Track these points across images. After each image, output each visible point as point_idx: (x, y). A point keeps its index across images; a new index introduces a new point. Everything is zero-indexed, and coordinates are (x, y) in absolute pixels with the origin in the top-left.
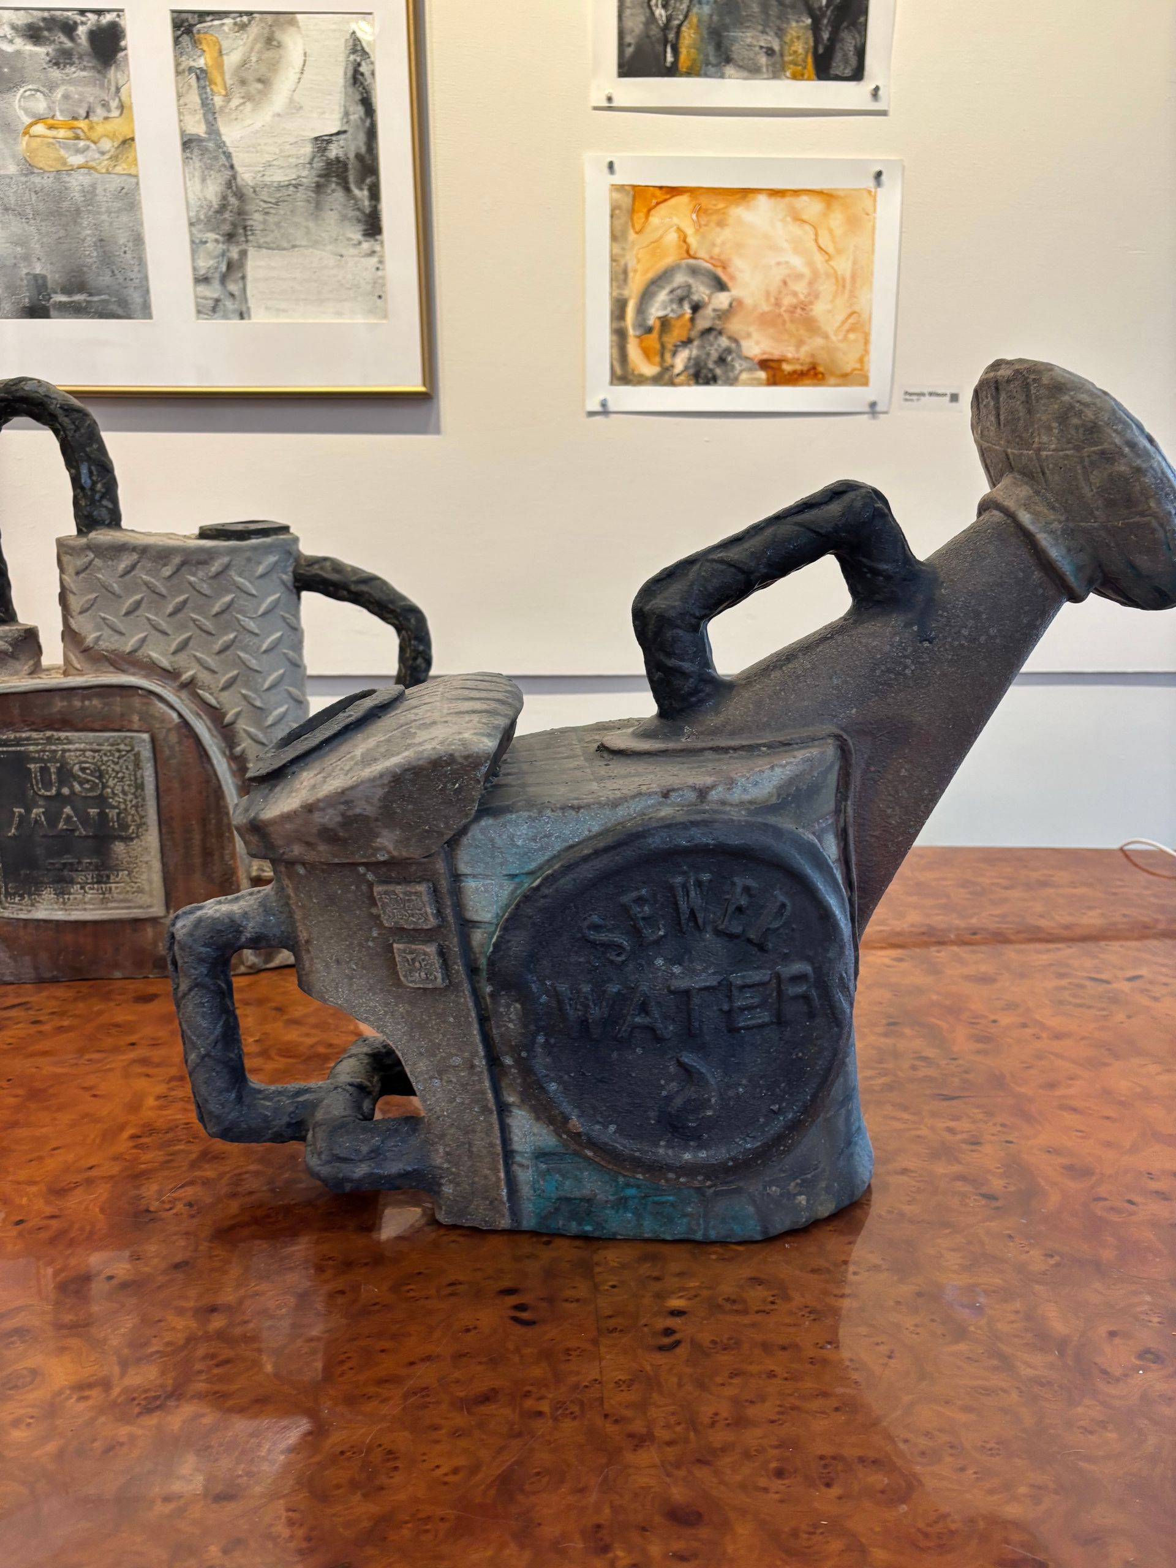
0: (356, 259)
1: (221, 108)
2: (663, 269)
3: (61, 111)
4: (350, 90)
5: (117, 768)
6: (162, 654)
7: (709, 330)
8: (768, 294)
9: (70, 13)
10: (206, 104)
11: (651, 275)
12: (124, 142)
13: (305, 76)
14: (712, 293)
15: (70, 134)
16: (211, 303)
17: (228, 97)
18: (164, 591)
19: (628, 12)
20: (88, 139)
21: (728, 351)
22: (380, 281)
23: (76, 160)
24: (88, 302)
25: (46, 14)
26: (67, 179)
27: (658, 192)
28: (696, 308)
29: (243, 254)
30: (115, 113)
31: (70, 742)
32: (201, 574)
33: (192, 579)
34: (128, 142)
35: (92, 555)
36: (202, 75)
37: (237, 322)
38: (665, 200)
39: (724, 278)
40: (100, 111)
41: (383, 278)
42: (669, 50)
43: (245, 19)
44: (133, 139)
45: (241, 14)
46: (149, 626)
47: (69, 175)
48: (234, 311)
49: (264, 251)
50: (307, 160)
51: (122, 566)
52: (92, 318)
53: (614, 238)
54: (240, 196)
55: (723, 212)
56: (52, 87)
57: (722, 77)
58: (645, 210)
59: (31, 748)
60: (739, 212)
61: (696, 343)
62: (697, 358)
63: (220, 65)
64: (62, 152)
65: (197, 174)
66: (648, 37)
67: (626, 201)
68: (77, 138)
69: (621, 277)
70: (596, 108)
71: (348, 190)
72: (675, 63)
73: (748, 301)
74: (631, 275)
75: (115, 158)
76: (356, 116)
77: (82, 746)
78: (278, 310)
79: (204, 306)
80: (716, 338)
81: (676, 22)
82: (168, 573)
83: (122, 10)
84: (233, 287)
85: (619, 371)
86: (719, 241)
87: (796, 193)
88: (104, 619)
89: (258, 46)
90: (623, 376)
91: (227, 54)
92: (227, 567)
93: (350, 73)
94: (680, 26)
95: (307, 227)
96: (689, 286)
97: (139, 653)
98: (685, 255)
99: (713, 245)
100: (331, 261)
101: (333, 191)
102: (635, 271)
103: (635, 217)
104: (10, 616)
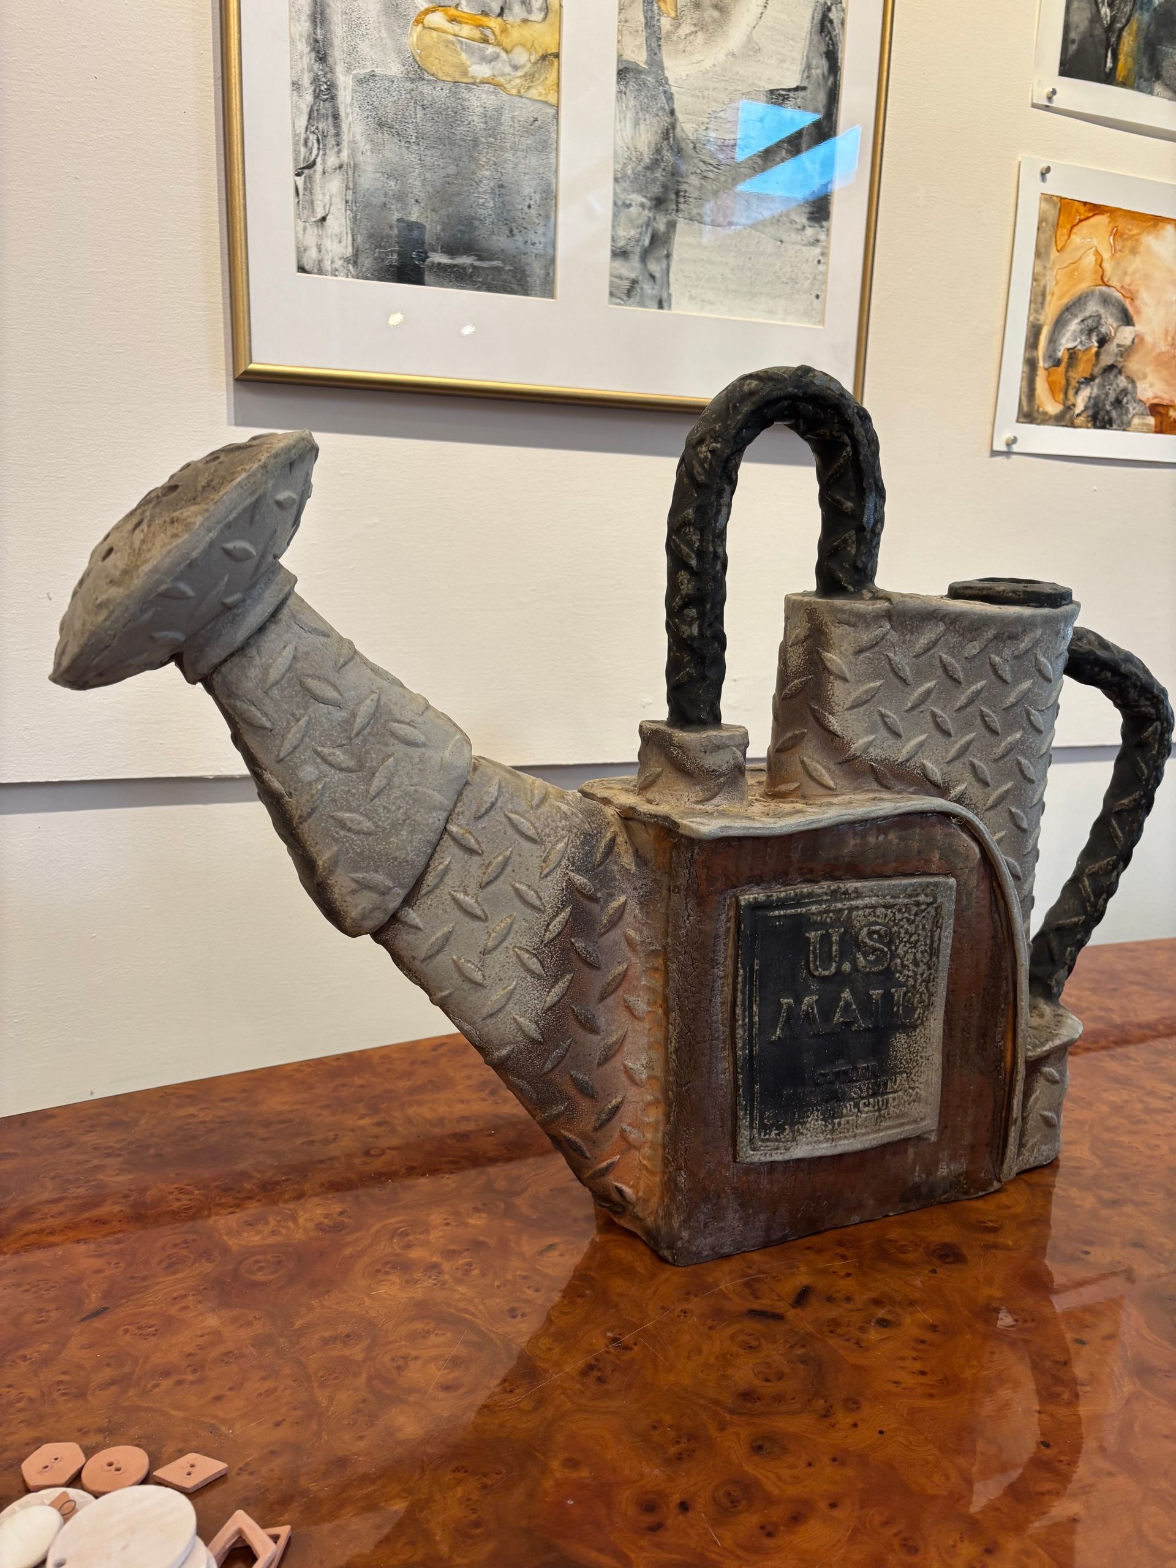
0: (798, 247)
1: (669, 34)
2: (1078, 294)
4: (816, 38)
5: (912, 929)
6: (937, 763)
7: (1111, 368)
8: (1167, 333)
10: (650, 24)
11: (1066, 300)
12: (544, 57)
13: (768, 11)
14: (1119, 326)
15: (476, 34)
16: (626, 284)
17: (677, 21)
18: (960, 675)
20: (499, 44)
21: (1125, 392)
22: (820, 277)
24: (474, 267)
26: (466, 95)
27: (1082, 209)
28: (1103, 341)
29: (672, 225)
30: (537, 16)
31: (858, 894)
32: (1007, 652)
33: (996, 659)
37: (655, 311)
38: (1087, 218)
39: (1131, 311)
41: (825, 274)
42: (1109, 54)
44: (557, 56)
46: (931, 725)
47: (470, 90)
48: (652, 298)
51: (923, 641)
52: (479, 289)
53: (1038, 254)
54: (679, 152)
55: (1136, 239)
57: (1151, 93)
58: (1069, 227)
59: (814, 908)
60: (1150, 241)
61: (1097, 381)
62: (1098, 397)
64: (464, 56)
65: (630, 115)
66: (1092, 36)
67: (1052, 214)
68: (485, 41)
69: (1040, 299)
70: (1034, 106)
72: (1114, 69)
73: (1149, 339)
74: (1048, 298)
76: (819, 71)
77: (874, 900)
78: (703, 301)
79: (618, 288)
80: (1116, 376)
81: (1119, 25)
82: (975, 652)
84: (654, 267)
85: (1026, 409)
86: (1130, 270)
88: (883, 716)
90: (1029, 414)
92: (1036, 643)
93: (818, 17)
94: (1122, 29)
96: (1099, 316)
97: (913, 763)
98: (1100, 282)
99: (1126, 273)
100: (770, 246)
101: (783, 159)
102: (1053, 294)
103: (1058, 234)
104: (715, 718)
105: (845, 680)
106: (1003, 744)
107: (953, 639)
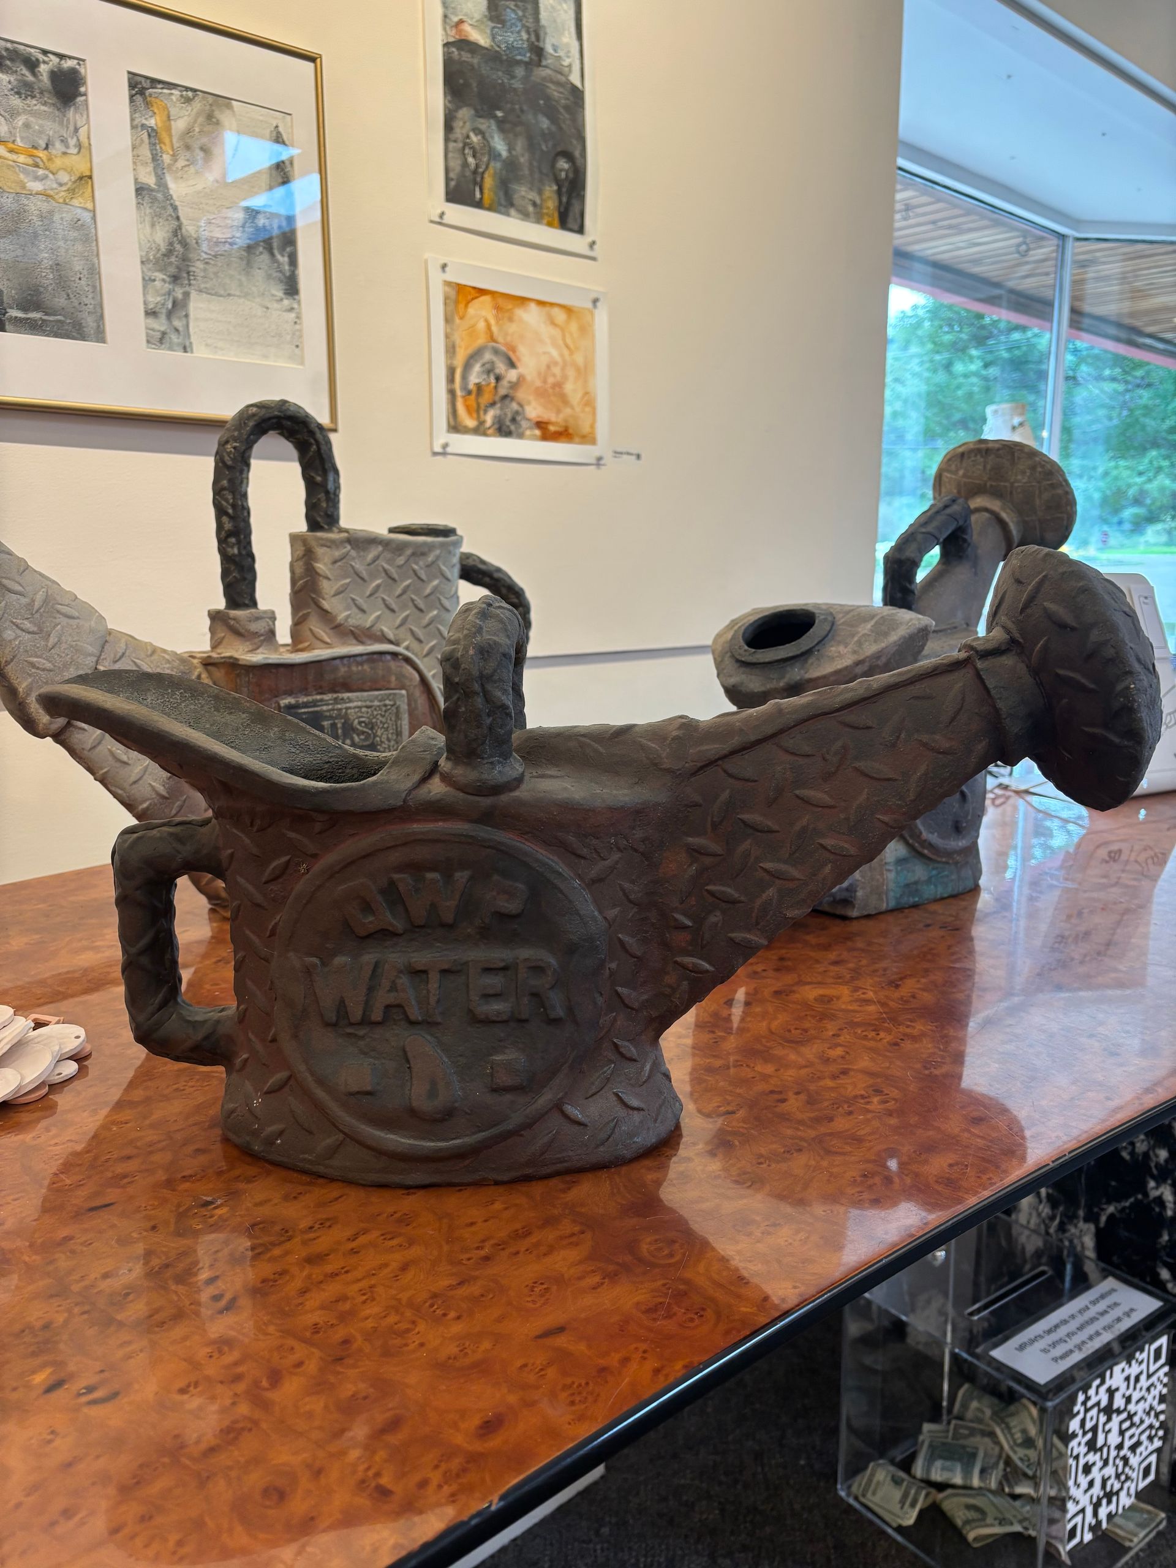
0: (279, 312)
1: (169, 166)
2: (477, 347)
3: (22, 138)
4: (275, 173)
5: (384, 720)
6: (389, 628)
7: (505, 397)
8: (539, 374)
9: (32, 50)
10: (156, 160)
11: (470, 351)
12: (81, 178)
15: (30, 161)
16: (158, 335)
17: (175, 157)
18: (395, 576)
19: (450, 155)
20: (47, 169)
21: (517, 413)
22: (298, 333)
23: (36, 186)
24: (43, 321)
25: (9, 45)
26: (26, 202)
27: (473, 291)
28: (498, 379)
29: (187, 295)
30: (74, 150)
31: (350, 700)
32: (421, 563)
33: (416, 567)
34: (86, 179)
36: (153, 133)
37: (181, 354)
38: (476, 298)
39: (514, 359)
40: (59, 147)
41: (300, 331)
42: (477, 189)
43: (190, 94)
44: (90, 177)
45: (187, 89)
46: (383, 606)
47: (28, 199)
48: (178, 344)
49: (204, 295)
50: (240, 224)
51: (370, 556)
52: (47, 336)
53: (447, 320)
54: (184, 243)
55: (511, 312)
56: (13, 114)
57: (508, 215)
58: (465, 303)
59: (325, 708)
60: (520, 313)
61: (498, 405)
62: (500, 417)
63: (168, 129)
64: (22, 176)
65: (147, 219)
66: (465, 176)
67: (452, 293)
68: (37, 166)
69: (452, 350)
70: (432, 222)
71: (272, 254)
72: (481, 199)
73: (529, 378)
74: (458, 349)
75: (72, 191)
77: (359, 704)
78: (215, 347)
79: (152, 337)
81: (481, 170)
82: (402, 562)
83: (84, 60)
84: (177, 323)
85: (452, 423)
86: (510, 332)
87: (552, 305)
88: (353, 600)
89: (201, 119)
90: (455, 427)
91: (175, 120)
92: (438, 558)
94: (483, 173)
95: (240, 280)
96: (493, 363)
97: (375, 628)
98: (490, 339)
99: (507, 334)
100: (259, 311)
101: (261, 253)
102: (460, 347)
103: (459, 307)
104: (254, 604)
105: (328, 579)
107: (387, 555)
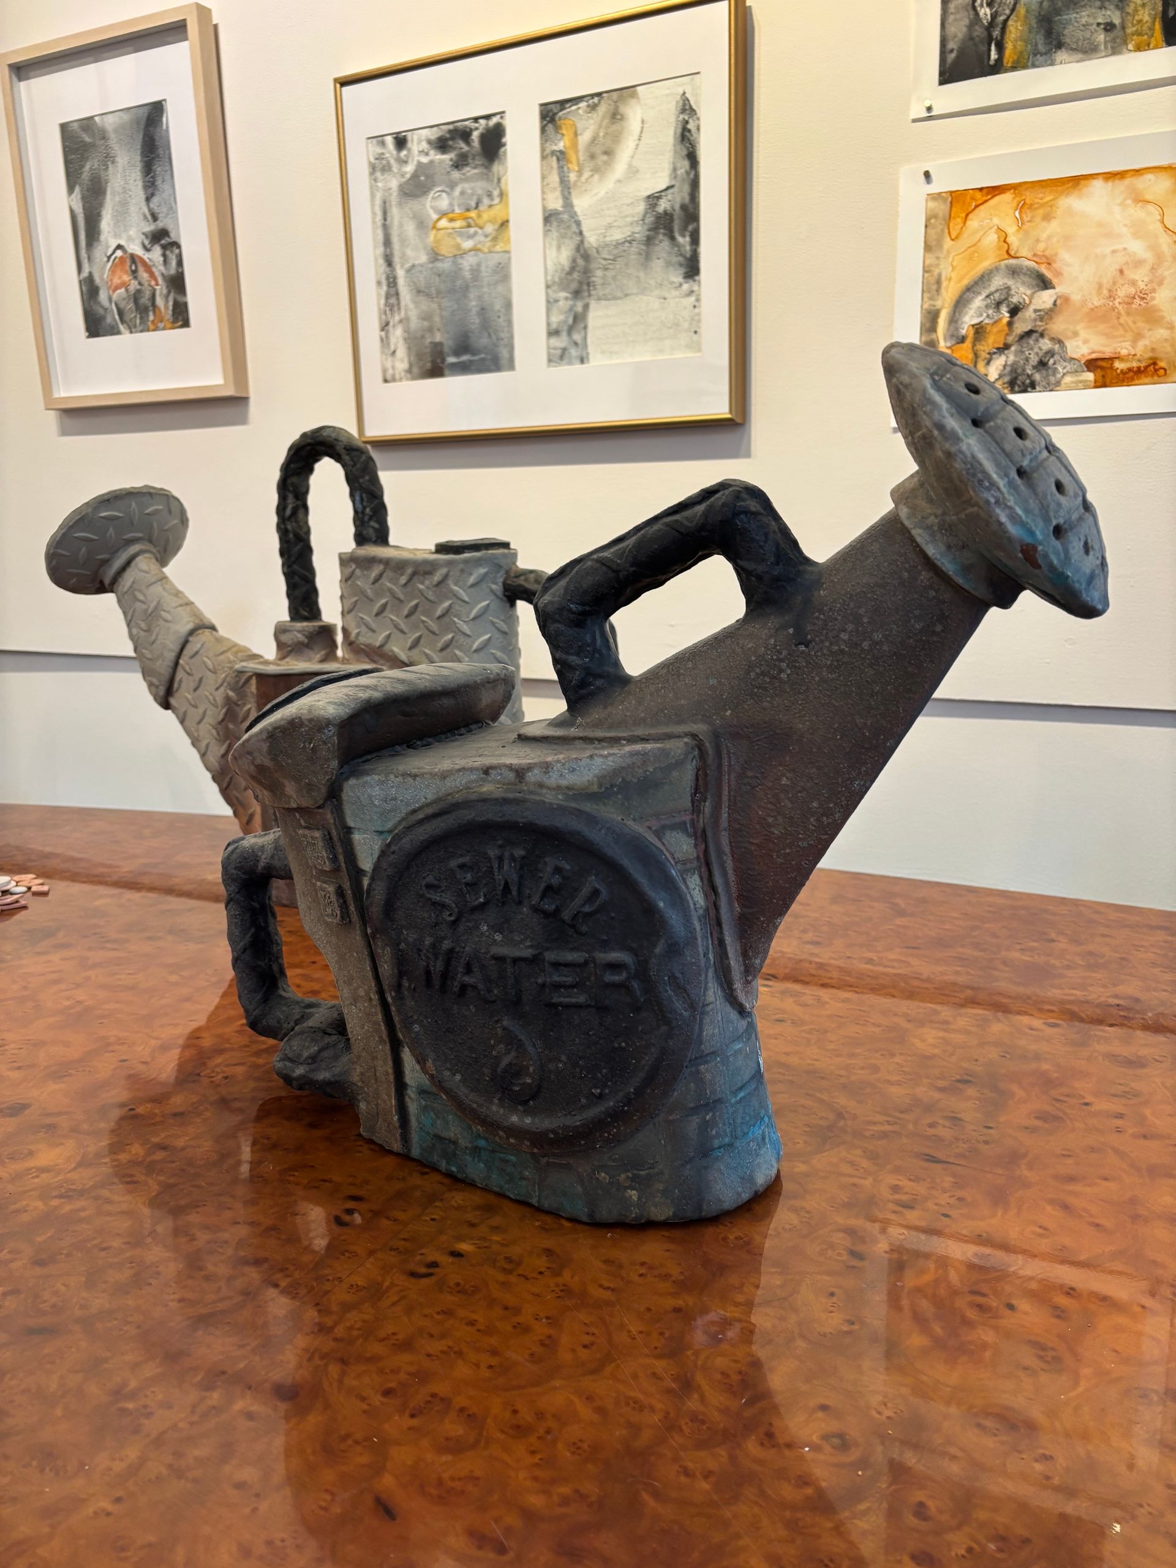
0: (677, 300)
1: (576, 182)
2: (981, 272)
3: (459, 205)
4: (678, 147)
7: (1029, 333)
8: (1100, 287)
9: (467, 123)
10: (564, 182)
11: (966, 282)
12: (502, 225)
13: (642, 142)
14: (1033, 293)
15: (464, 223)
16: (559, 352)
17: (580, 173)
18: (402, 597)
19: (951, 18)
20: (477, 225)
21: (1051, 353)
22: (697, 318)
23: (468, 244)
24: (472, 361)
25: (451, 127)
26: (460, 261)
27: (978, 195)
28: (1014, 311)
29: (586, 307)
30: (496, 201)
32: (427, 582)
33: (421, 587)
34: (505, 224)
35: (354, 566)
36: (561, 156)
37: (578, 367)
38: (986, 201)
39: (1048, 274)
40: (486, 201)
41: (699, 314)
42: (993, 48)
43: (596, 100)
44: (508, 221)
45: (593, 96)
46: (392, 626)
47: (462, 258)
48: (577, 357)
49: (603, 302)
50: (641, 217)
51: (373, 575)
52: (475, 373)
53: (928, 248)
54: (586, 257)
55: (1051, 205)
56: (452, 185)
57: (1052, 64)
58: (963, 215)
60: (1072, 203)
61: (1013, 348)
62: (1015, 363)
63: (575, 145)
64: (459, 240)
65: (554, 243)
66: (971, 39)
67: (942, 208)
68: (469, 226)
69: (935, 287)
70: (914, 121)
71: (672, 238)
72: (999, 60)
73: (1076, 297)
74: (944, 284)
75: (495, 239)
76: (683, 171)
78: (611, 353)
79: (554, 356)
80: (1037, 340)
81: (1002, 18)
82: (404, 582)
83: (503, 112)
84: (577, 337)
86: (1044, 236)
87: (1138, 172)
89: (606, 121)
91: (581, 134)
92: (446, 577)
93: (679, 131)
94: (1006, 21)
95: (638, 277)
96: (1009, 288)
97: (386, 648)
98: (1006, 256)
99: (1038, 241)
100: (656, 304)
101: (661, 242)
102: (950, 280)
103: (951, 225)
106: (443, 641)
107: (389, 573)
